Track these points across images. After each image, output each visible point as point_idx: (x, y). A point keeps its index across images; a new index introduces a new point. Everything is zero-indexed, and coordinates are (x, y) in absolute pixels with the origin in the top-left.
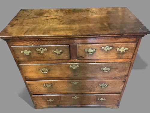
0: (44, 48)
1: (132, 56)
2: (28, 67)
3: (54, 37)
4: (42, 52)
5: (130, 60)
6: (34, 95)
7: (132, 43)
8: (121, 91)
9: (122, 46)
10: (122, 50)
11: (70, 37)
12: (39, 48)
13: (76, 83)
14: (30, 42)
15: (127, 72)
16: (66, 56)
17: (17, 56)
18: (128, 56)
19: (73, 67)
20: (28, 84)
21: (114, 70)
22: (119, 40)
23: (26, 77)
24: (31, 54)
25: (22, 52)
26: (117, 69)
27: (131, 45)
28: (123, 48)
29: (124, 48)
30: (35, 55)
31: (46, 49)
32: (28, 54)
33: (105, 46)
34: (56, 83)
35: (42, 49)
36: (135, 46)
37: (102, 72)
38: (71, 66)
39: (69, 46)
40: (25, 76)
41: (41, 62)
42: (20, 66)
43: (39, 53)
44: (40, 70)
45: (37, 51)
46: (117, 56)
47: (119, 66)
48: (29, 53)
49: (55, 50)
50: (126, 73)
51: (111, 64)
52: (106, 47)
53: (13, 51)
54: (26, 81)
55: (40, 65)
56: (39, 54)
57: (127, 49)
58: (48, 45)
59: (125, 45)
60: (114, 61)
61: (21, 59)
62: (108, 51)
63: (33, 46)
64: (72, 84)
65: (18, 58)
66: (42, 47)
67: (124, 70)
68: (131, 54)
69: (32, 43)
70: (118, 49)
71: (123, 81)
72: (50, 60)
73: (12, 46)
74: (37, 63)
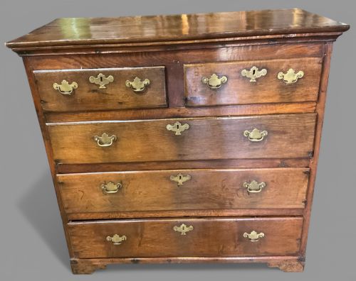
0: (107, 74)
1: (316, 93)
3: (131, 45)
4: (102, 86)
5: (314, 108)
8: (302, 206)
9: (289, 67)
10: (290, 77)
12: (96, 74)
13: (184, 179)
14: (76, 61)
15: (312, 143)
16: (158, 98)
17: (44, 99)
18: (307, 95)
19: (174, 130)
21: (277, 137)
22: (279, 51)
23: (57, 161)
24: (77, 92)
25: (55, 85)
26: (284, 133)
27: (309, 62)
28: (291, 71)
29: (296, 73)
30: (85, 94)
31: (111, 78)
33: (248, 66)
34: (132, 179)
35: (101, 78)
36: (320, 65)
37: (247, 144)
38: (169, 127)
39: (166, 68)
40: (56, 157)
41: (98, 116)
42: (48, 126)
43: (95, 88)
44: (93, 138)
45: (90, 83)
46: (280, 94)
47: (287, 123)
48: (71, 89)
49: (132, 79)
50: (308, 146)
51: (269, 119)
52: (252, 70)
53: (35, 82)
54: (57, 175)
55: (96, 124)
56: (94, 91)
57: (301, 73)
58: (116, 67)
59: (296, 65)
60: (274, 112)
61: (52, 106)
62: (257, 79)
63: (81, 70)
64: (173, 182)
65: (45, 102)
66: (103, 72)
67: (301, 137)
68: (314, 88)
69: (80, 63)
70: (280, 75)
71: (305, 173)
72: (119, 108)
73: (34, 72)
74: (88, 120)
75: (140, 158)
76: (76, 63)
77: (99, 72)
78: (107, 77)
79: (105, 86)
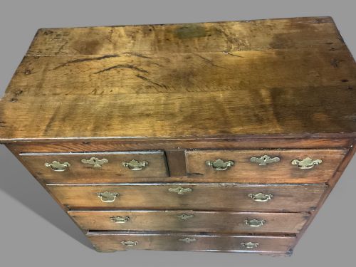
0: (101, 157)
1: (331, 174)
2: (67, 188)
4: (97, 165)
6: (90, 231)
7: (335, 151)
9: (306, 156)
10: (306, 163)
12: (89, 158)
13: (187, 217)
14: (63, 146)
16: (158, 172)
17: (38, 172)
19: (176, 191)
20: (74, 216)
21: (282, 198)
22: (298, 143)
24: (70, 169)
25: (47, 165)
26: (290, 196)
27: (332, 153)
28: (308, 159)
29: (312, 161)
30: (79, 169)
31: (105, 160)
32: (63, 168)
33: (258, 155)
34: (139, 215)
35: (94, 160)
36: (343, 156)
37: (250, 201)
38: (171, 190)
39: (165, 153)
40: (64, 203)
42: (49, 186)
43: (89, 166)
45: (83, 163)
46: (291, 174)
47: (295, 191)
49: (129, 161)
50: (313, 204)
51: (276, 188)
52: (262, 158)
54: (68, 212)
56: (89, 168)
57: (318, 161)
59: (314, 155)
61: (49, 176)
62: (267, 164)
63: (71, 153)
65: (41, 174)
66: (96, 156)
67: (307, 199)
68: (331, 171)
69: (69, 148)
70: (294, 162)
71: (305, 217)
73: (20, 154)
75: (144, 205)
76: (64, 148)
77: (91, 156)
78: (100, 159)
79: (99, 165)
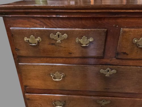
2: (32, 68)
3: (84, 11)
11: (113, 11)
12: (55, 32)
13: (106, 103)
14: (41, 22)
17: (17, 47)
20: (28, 99)
23: (26, 86)
24: (40, 44)
25: (26, 39)
30: (46, 46)
31: (65, 35)
32: (35, 44)
34: (73, 100)
35: (59, 35)
38: (102, 71)
39: (107, 31)
40: (25, 84)
41: (54, 60)
42: (20, 65)
43: (53, 42)
44: (50, 74)
45: (50, 39)
48: (37, 42)
49: (81, 37)
53: (11, 36)
54: (25, 94)
55: (52, 66)
56: (53, 44)
58: (70, 28)
61: (23, 52)
63: (44, 29)
64: (99, 104)
65: (18, 50)
66: (60, 32)
69: (44, 23)
72: (69, 56)
73: (11, 28)
74: (47, 62)
76: (41, 23)
77: (57, 31)
78: (63, 35)
79: (60, 41)
